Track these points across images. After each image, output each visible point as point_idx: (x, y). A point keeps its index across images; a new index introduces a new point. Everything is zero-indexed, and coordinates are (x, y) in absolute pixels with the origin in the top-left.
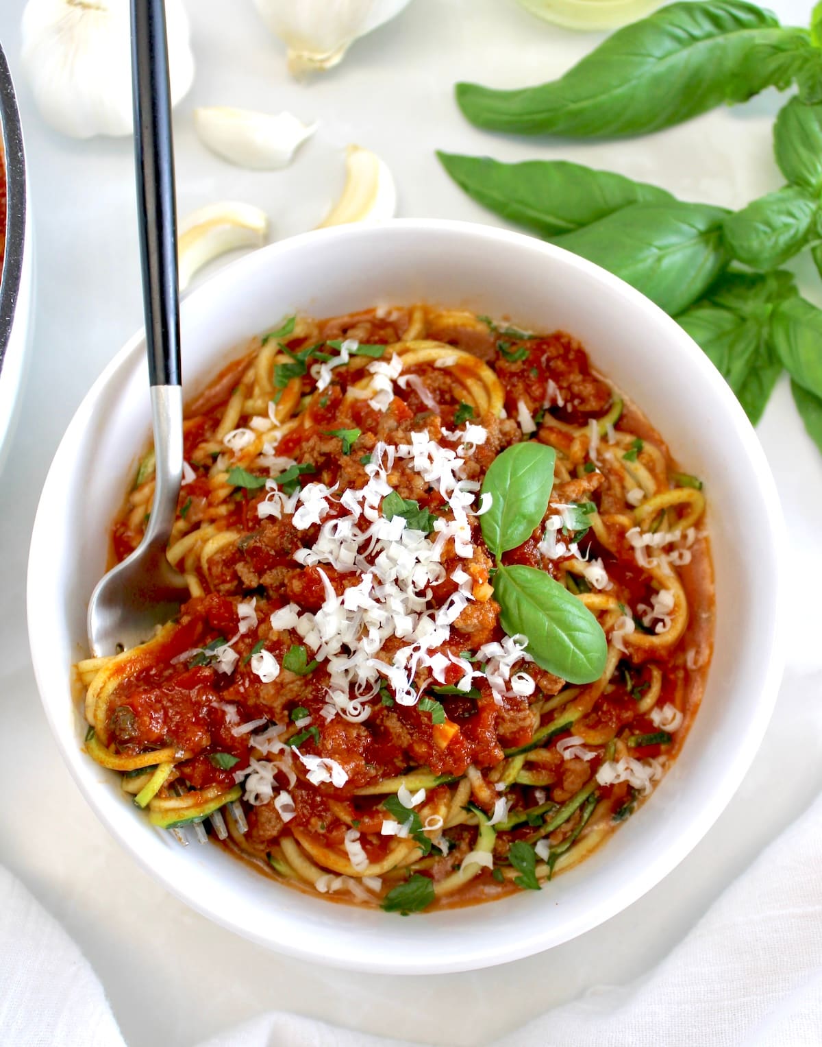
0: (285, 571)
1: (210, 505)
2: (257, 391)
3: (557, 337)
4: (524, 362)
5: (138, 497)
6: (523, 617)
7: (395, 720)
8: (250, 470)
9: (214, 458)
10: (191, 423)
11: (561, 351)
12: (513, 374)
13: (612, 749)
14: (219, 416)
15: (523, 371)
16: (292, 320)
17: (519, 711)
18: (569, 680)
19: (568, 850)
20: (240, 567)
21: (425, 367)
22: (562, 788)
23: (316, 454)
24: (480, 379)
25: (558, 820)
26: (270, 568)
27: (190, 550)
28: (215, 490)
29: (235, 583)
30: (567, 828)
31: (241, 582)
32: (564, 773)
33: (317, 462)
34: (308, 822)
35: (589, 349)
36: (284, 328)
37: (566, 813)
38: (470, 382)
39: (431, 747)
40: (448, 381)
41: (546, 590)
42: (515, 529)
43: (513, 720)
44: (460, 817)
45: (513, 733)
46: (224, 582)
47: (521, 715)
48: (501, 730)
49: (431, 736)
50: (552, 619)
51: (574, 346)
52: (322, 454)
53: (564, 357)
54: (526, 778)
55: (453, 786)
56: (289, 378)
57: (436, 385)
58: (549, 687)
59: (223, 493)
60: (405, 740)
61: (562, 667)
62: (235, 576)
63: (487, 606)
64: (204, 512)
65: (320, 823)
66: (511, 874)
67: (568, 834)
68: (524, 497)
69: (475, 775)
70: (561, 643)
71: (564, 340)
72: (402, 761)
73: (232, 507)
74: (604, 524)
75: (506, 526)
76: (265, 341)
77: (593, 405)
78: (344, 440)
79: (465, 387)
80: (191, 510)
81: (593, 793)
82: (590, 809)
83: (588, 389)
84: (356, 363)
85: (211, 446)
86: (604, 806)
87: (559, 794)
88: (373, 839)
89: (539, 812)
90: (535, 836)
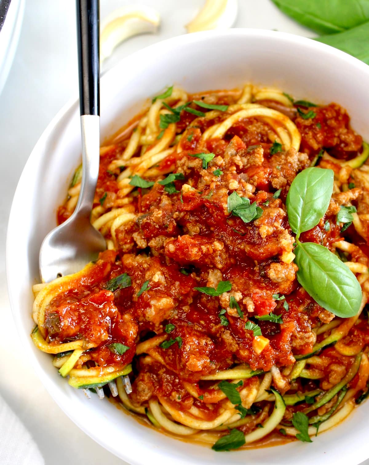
0: (164, 238)
1: (118, 198)
2: (148, 131)
3: (332, 106)
4: (313, 120)
5: (73, 191)
6: (313, 274)
7: (228, 335)
8: (144, 178)
9: (123, 169)
10: (106, 149)
11: (335, 114)
12: (306, 127)
13: (359, 359)
14: (125, 145)
15: (312, 125)
16: (171, 89)
17: (306, 332)
18: (337, 315)
19: (328, 418)
20: (136, 236)
21: (252, 120)
22: (328, 382)
23: (185, 168)
24: (285, 128)
25: (324, 400)
26: (155, 236)
27: (105, 224)
28: (121, 189)
29: (133, 244)
30: (329, 406)
31: (136, 245)
32: (330, 372)
33: (185, 173)
34: (170, 394)
35: (350, 114)
36: (165, 93)
37: (329, 396)
38: (279, 130)
39: (251, 353)
40: (266, 128)
41: (327, 259)
42: (310, 218)
43: (301, 338)
44: (265, 396)
45: (301, 346)
46: (126, 243)
47: (307, 335)
48: (294, 344)
49: (251, 346)
50: (330, 276)
51: (342, 112)
52: (189, 168)
53: (336, 119)
54: (306, 374)
55: (261, 377)
56: (169, 123)
57: (259, 131)
58: (325, 318)
59: (126, 191)
60: (235, 347)
61: (334, 307)
62: (132, 240)
63: (290, 266)
64: (114, 202)
65: (177, 396)
66: (291, 431)
67: (330, 409)
68: (315, 198)
69: (276, 371)
70: (335, 292)
71: (336, 108)
72: (231, 360)
73: (131, 199)
74: (360, 220)
75: (304, 216)
76: (154, 101)
77: (353, 147)
78: (203, 160)
79: (276, 133)
80: (107, 200)
81: (346, 385)
82: (343, 394)
83: (350, 138)
84: (210, 115)
85: (120, 163)
86: (351, 393)
87: (325, 385)
88: (211, 408)
89: (311, 394)
90: (309, 410)
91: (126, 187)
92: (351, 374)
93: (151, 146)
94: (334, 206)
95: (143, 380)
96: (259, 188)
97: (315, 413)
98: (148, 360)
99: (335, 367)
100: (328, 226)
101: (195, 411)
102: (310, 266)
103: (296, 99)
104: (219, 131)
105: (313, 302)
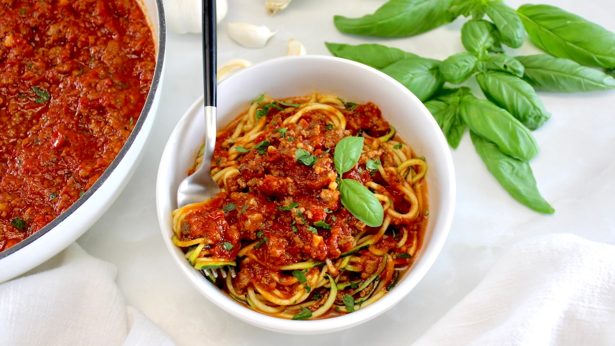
0: (257, 179)
1: (228, 161)
2: (248, 122)
3: (369, 104)
4: (354, 111)
5: (199, 159)
6: (350, 196)
7: (297, 237)
8: (244, 148)
9: (231, 145)
10: (221, 133)
11: (370, 109)
12: (350, 115)
13: (386, 257)
14: (233, 131)
15: (354, 114)
16: (263, 95)
17: (347, 235)
18: (367, 225)
19: (367, 299)
20: (239, 181)
21: (315, 112)
22: (365, 272)
23: (270, 138)
24: (336, 116)
25: (364, 286)
26: (251, 179)
27: (219, 178)
28: (231, 155)
29: (237, 186)
30: (367, 290)
31: (239, 185)
32: (366, 265)
33: (271, 141)
34: (261, 280)
35: (381, 109)
36: (260, 98)
37: (367, 283)
38: (332, 117)
39: (311, 246)
40: (324, 117)
41: (359, 188)
42: (348, 164)
43: (345, 239)
44: (323, 282)
45: (345, 244)
46: (233, 186)
47: (348, 237)
48: (340, 243)
49: (312, 242)
50: (361, 198)
51: (375, 107)
52: (273, 138)
53: (371, 111)
54: (350, 268)
55: (320, 268)
56: (262, 115)
57: (319, 118)
58: (359, 226)
59: (233, 157)
60: (301, 245)
61: (364, 218)
62: (237, 184)
63: (335, 191)
64: (226, 163)
65: (265, 280)
66: (342, 309)
67: (368, 292)
68: (351, 151)
69: (329, 262)
70: (363, 207)
71: (371, 105)
72: (300, 256)
73: (237, 162)
74: (385, 170)
75: (344, 163)
76: (252, 104)
77: (382, 128)
78: (282, 132)
79: (330, 120)
80: (221, 162)
81: (378, 276)
82: (376, 283)
83: (380, 122)
84: (288, 110)
85: (230, 141)
86: (383, 284)
87: (364, 275)
88: (287, 289)
89: (356, 282)
90: (354, 293)
91: (234, 154)
92: (381, 268)
93: (249, 131)
94: (364, 157)
95: (243, 272)
96: (317, 147)
97: (357, 296)
98: (247, 260)
99: (368, 261)
100: (360, 170)
101: (277, 292)
102: (348, 192)
103: (346, 101)
104: (293, 119)
105: (351, 215)
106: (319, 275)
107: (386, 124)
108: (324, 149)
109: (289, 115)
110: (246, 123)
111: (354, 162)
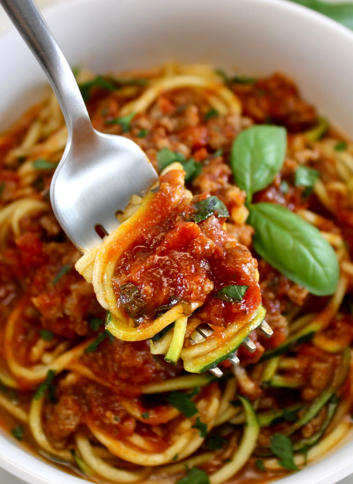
1: (18, 188)
9: (22, 160)
11: (280, 85)
12: (246, 94)
17: (273, 314)
18: (310, 291)
19: (318, 442)
20: (44, 222)
21: (180, 90)
22: (312, 387)
24: (220, 97)
25: (308, 416)
27: (4, 222)
28: (23, 178)
30: (316, 422)
31: (46, 231)
34: (104, 416)
37: (314, 409)
38: (213, 100)
41: (286, 219)
42: (260, 175)
44: (228, 414)
47: (275, 317)
50: (295, 238)
53: (282, 89)
54: (279, 381)
58: (295, 295)
59: (28, 180)
61: (305, 277)
62: (41, 228)
63: (244, 227)
64: (14, 193)
65: (113, 416)
66: (272, 464)
67: (317, 428)
69: (239, 371)
74: (325, 190)
75: (253, 173)
78: (122, 124)
81: (335, 394)
82: (332, 407)
83: (300, 107)
84: (129, 91)
85: (17, 153)
86: (343, 408)
87: (309, 393)
88: (158, 431)
89: (291, 409)
90: (291, 430)
91: (28, 174)
92: (338, 378)
93: (54, 132)
94: (290, 163)
95: (66, 404)
97: (298, 435)
98: (71, 378)
99: (317, 365)
100: (285, 187)
101: (137, 440)
102: (268, 229)
104: (141, 105)
105: (278, 274)
106: (221, 398)
107: (311, 110)
108: (211, 150)
109: (130, 100)
110: (45, 122)
111: (272, 171)
